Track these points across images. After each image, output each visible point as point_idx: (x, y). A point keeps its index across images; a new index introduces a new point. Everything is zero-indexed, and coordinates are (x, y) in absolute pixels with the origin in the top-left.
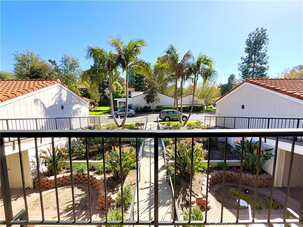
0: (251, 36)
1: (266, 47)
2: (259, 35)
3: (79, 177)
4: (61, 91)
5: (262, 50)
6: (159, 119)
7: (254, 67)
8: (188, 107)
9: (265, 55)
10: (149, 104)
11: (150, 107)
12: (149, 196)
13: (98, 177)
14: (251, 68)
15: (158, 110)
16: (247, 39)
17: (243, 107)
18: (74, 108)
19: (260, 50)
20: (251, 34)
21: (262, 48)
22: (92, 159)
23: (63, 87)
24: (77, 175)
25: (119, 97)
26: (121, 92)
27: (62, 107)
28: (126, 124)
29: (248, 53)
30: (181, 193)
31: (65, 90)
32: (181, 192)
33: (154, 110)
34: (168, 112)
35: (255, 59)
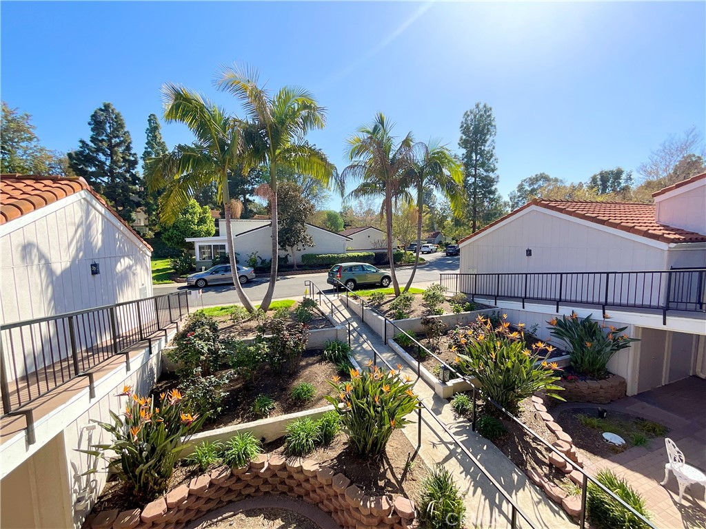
0: (468, 116)
1: (493, 141)
2: (481, 116)
3: (239, 480)
4: (88, 214)
5: (487, 144)
7: (475, 176)
9: (492, 156)
10: (286, 250)
13: (309, 464)
14: (470, 177)
16: (462, 122)
17: (529, 253)
18: (119, 268)
19: (485, 146)
20: (469, 113)
21: (486, 142)
23: (94, 202)
24: (232, 475)
25: (193, 233)
26: (196, 221)
29: (465, 148)
30: (522, 450)
31: (97, 214)
34: (351, 268)
35: (476, 160)
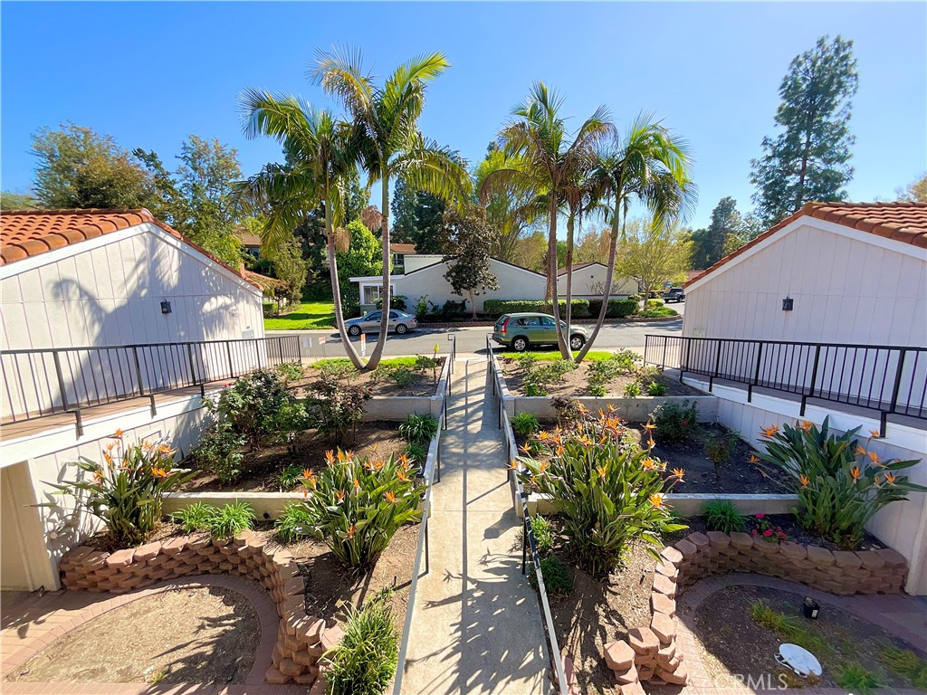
0: (800, 64)
1: (849, 105)
2: (826, 61)
3: (217, 551)
4: (153, 248)
5: (834, 113)
6: (495, 345)
7: (801, 173)
8: (585, 304)
9: (842, 132)
10: (460, 294)
11: (464, 303)
12: (459, 633)
13: (281, 556)
14: (793, 176)
15: (488, 315)
16: (786, 78)
17: (788, 305)
18: (208, 307)
19: (828, 115)
20: (801, 59)
21: (832, 108)
22: (266, 485)
23: (162, 234)
24: (211, 544)
25: (367, 272)
26: (371, 257)
27: (166, 308)
28: (384, 359)
29: (788, 123)
30: (576, 622)
31: (171, 248)
32: (574, 618)
33: (479, 315)
34: (522, 320)
35: (808, 144)
